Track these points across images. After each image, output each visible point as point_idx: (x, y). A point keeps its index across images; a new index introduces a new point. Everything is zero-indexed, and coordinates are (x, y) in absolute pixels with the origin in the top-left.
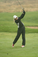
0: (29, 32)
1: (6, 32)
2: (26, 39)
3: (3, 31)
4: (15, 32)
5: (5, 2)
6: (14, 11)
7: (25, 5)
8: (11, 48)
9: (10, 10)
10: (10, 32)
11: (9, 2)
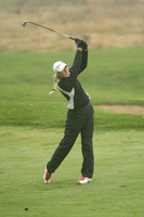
0: (109, 125)
1: (20, 124)
2: (97, 152)
3: (9, 124)
4: (54, 126)
5: (18, 12)
6: (53, 47)
7: (91, 25)
8: (38, 187)
9: (34, 41)
10: (37, 125)
11: (32, 12)
